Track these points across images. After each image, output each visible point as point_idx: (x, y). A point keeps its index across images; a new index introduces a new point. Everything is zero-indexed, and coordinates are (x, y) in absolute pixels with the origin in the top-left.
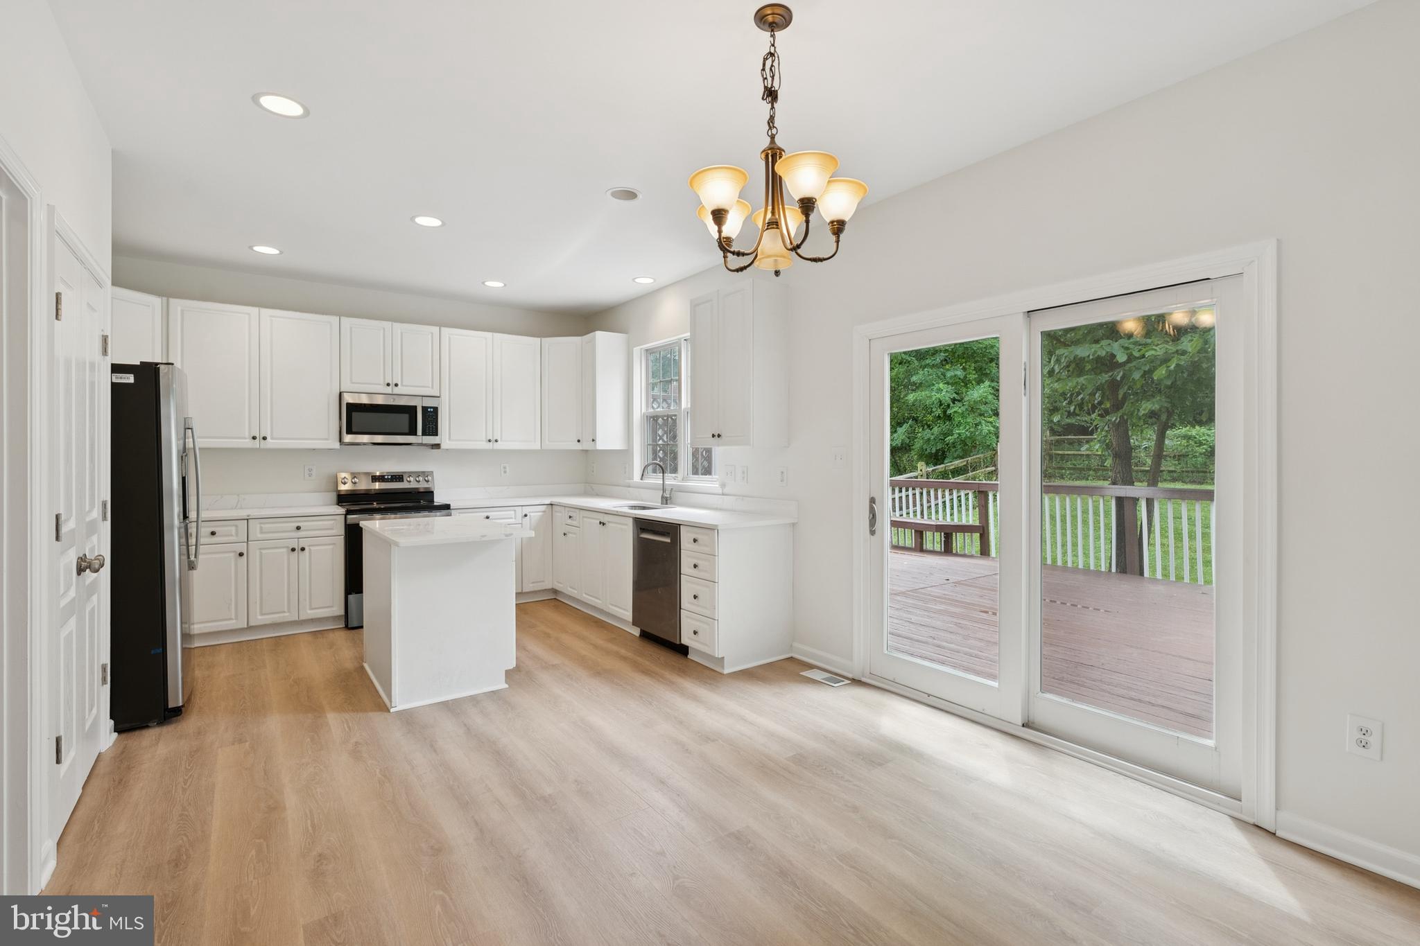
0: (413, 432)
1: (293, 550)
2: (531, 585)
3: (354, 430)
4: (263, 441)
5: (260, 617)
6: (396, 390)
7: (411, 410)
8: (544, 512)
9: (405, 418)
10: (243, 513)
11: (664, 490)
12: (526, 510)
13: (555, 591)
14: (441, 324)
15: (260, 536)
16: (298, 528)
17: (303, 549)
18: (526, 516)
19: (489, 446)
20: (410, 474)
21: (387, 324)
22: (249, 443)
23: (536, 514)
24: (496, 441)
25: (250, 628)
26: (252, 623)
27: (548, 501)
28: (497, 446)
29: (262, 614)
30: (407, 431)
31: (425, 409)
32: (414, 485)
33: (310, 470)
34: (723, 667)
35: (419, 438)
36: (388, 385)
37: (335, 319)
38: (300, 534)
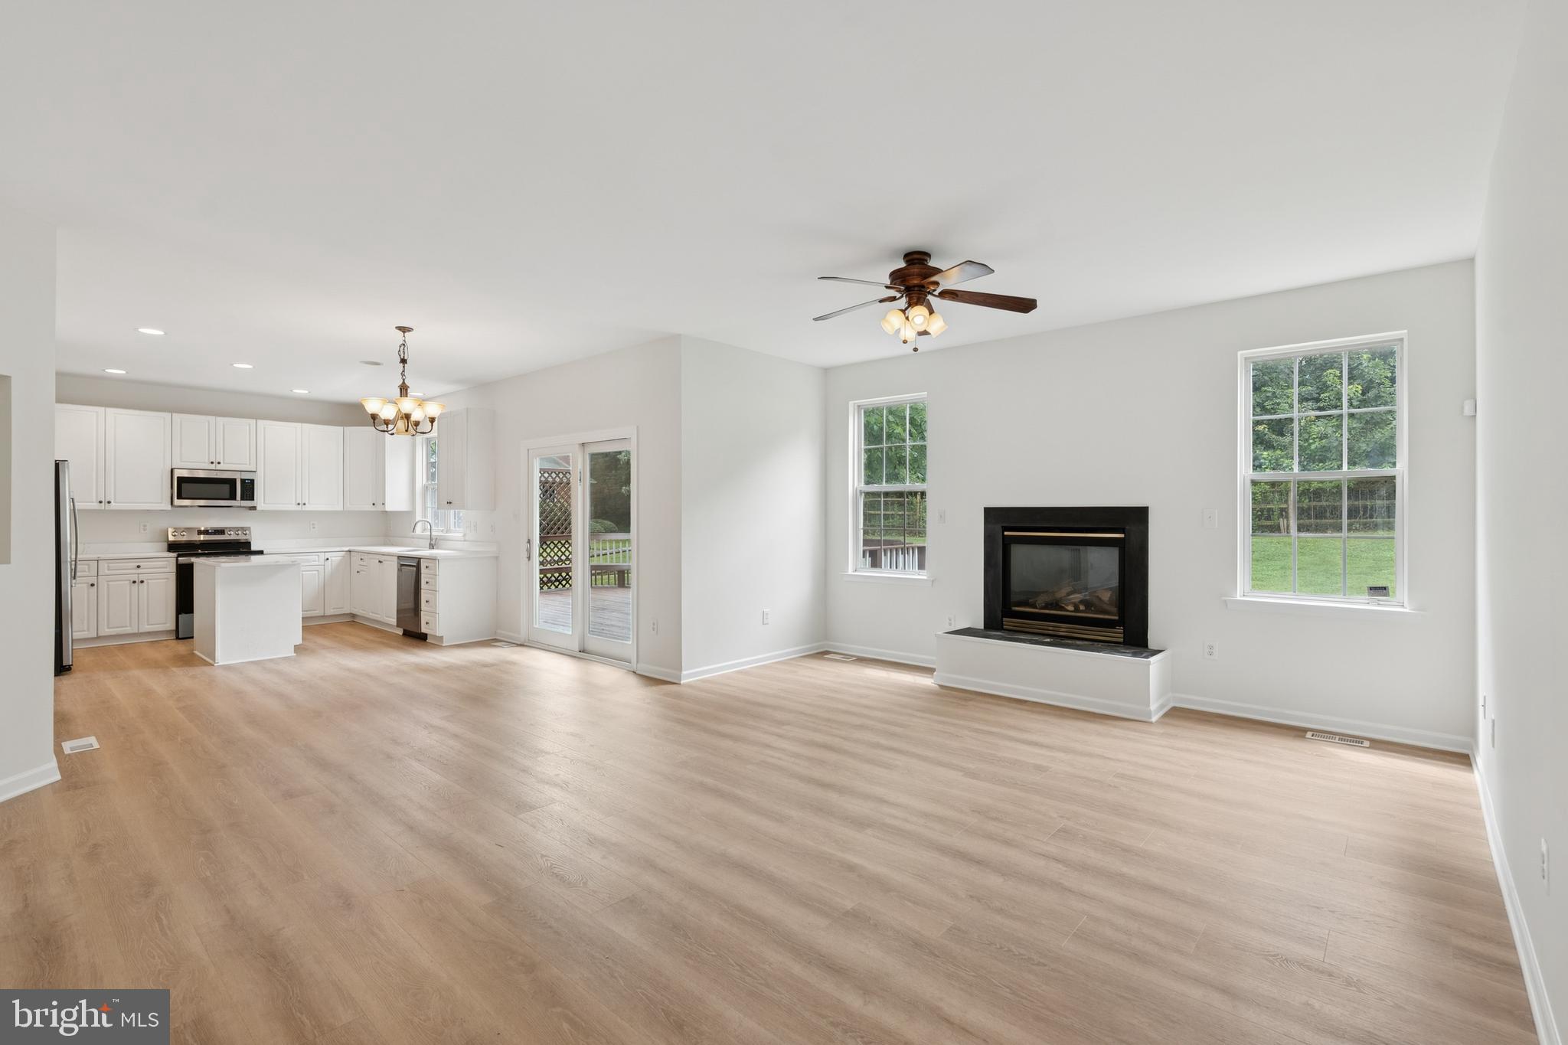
0: (233, 497)
1: (134, 582)
2: (332, 610)
3: (183, 496)
4: (107, 504)
5: (107, 630)
6: (219, 467)
7: (232, 482)
8: (343, 556)
9: (226, 487)
10: (95, 557)
11: (431, 539)
12: (328, 555)
13: (353, 616)
14: (257, 417)
15: (107, 572)
16: (138, 567)
17: (142, 582)
18: (328, 559)
19: (299, 508)
20: (230, 529)
21: (212, 419)
22: (95, 506)
23: (336, 558)
24: (304, 504)
25: (98, 638)
26: (100, 634)
27: (347, 549)
28: (307, 508)
29: (108, 628)
30: (228, 497)
31: (243, 481)
32: (233, 537)
33: (145, 526)
34: (442, 642)
35: (238, 502)
36: (212, 463)
37: (168, 415)
38: (140, 571)
